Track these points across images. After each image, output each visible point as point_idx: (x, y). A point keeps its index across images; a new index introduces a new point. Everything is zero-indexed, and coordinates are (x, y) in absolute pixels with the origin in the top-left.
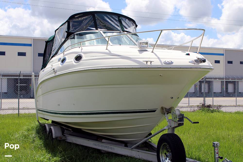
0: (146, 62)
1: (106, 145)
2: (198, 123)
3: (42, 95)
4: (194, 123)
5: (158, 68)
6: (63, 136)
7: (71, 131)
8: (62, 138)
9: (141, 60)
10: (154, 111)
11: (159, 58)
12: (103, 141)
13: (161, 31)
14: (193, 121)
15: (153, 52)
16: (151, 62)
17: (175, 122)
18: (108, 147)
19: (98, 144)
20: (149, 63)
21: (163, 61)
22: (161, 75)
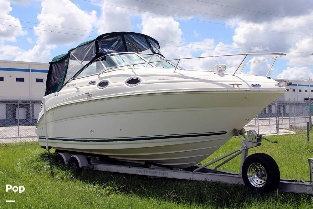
0: (232, 85)
1: (156, 171)
2: (277, 142)
3: (53, 121)
4: (275, 142)
5: (247, 91)
6: (90, 165)
7: (97, 159)
8: (89, 167)
9: (227, 83)
10: (224, 133)
11: (244, 81)
12: (152, 166)
13: (246, 55)
14: (273, 141)
15: (234, 75)
16: (238, 85)
17: (253, 142)
18: (160, 172)
19: (144, 170)
20: (236, 86)
21: (250, 84)
22: (246, 98)
